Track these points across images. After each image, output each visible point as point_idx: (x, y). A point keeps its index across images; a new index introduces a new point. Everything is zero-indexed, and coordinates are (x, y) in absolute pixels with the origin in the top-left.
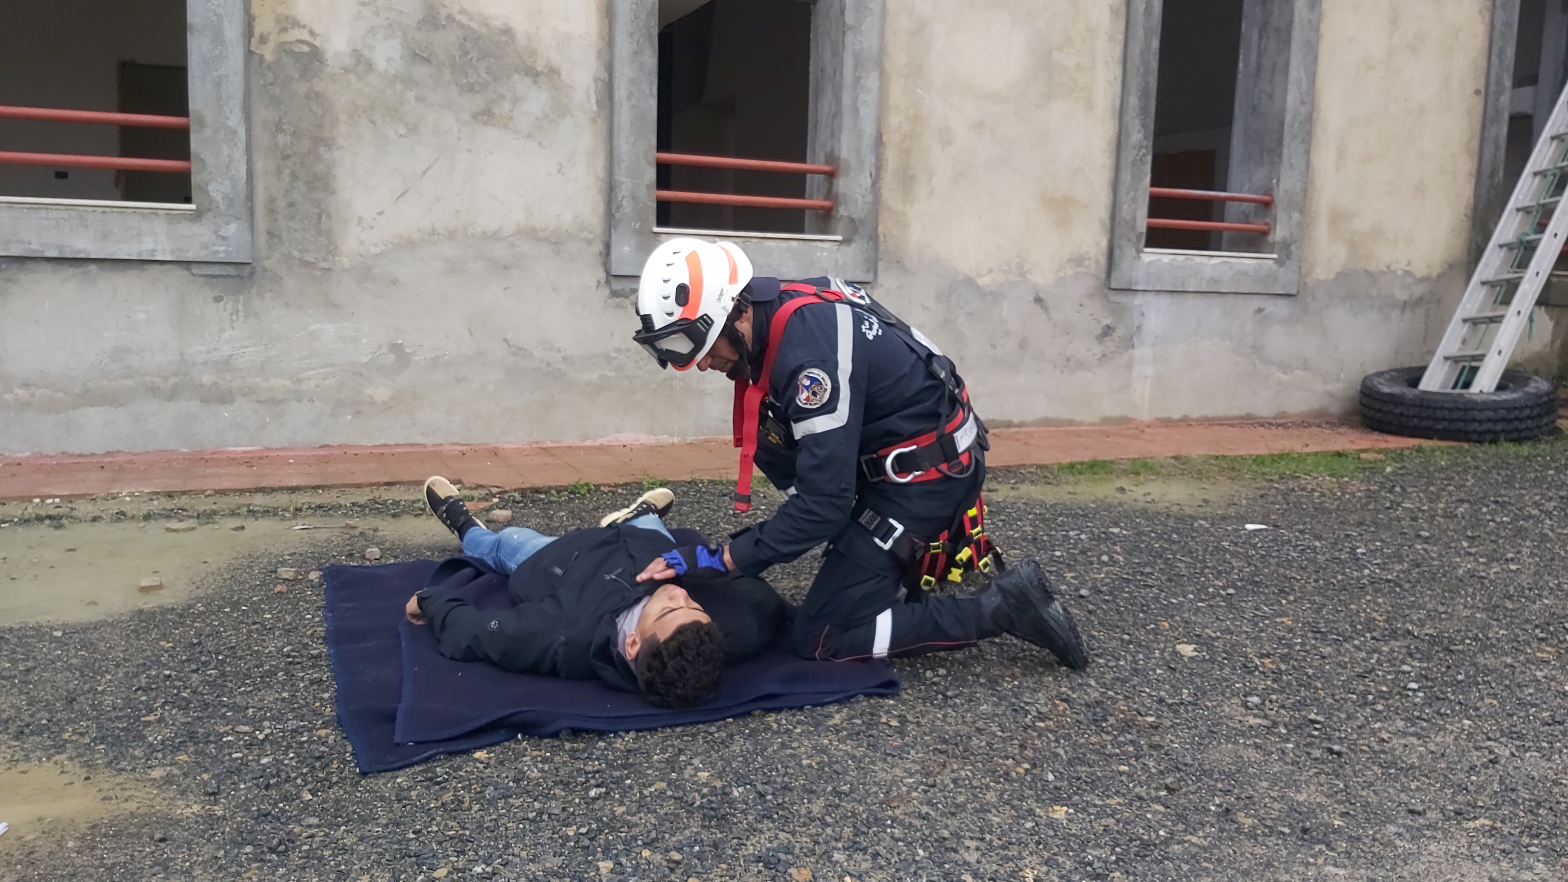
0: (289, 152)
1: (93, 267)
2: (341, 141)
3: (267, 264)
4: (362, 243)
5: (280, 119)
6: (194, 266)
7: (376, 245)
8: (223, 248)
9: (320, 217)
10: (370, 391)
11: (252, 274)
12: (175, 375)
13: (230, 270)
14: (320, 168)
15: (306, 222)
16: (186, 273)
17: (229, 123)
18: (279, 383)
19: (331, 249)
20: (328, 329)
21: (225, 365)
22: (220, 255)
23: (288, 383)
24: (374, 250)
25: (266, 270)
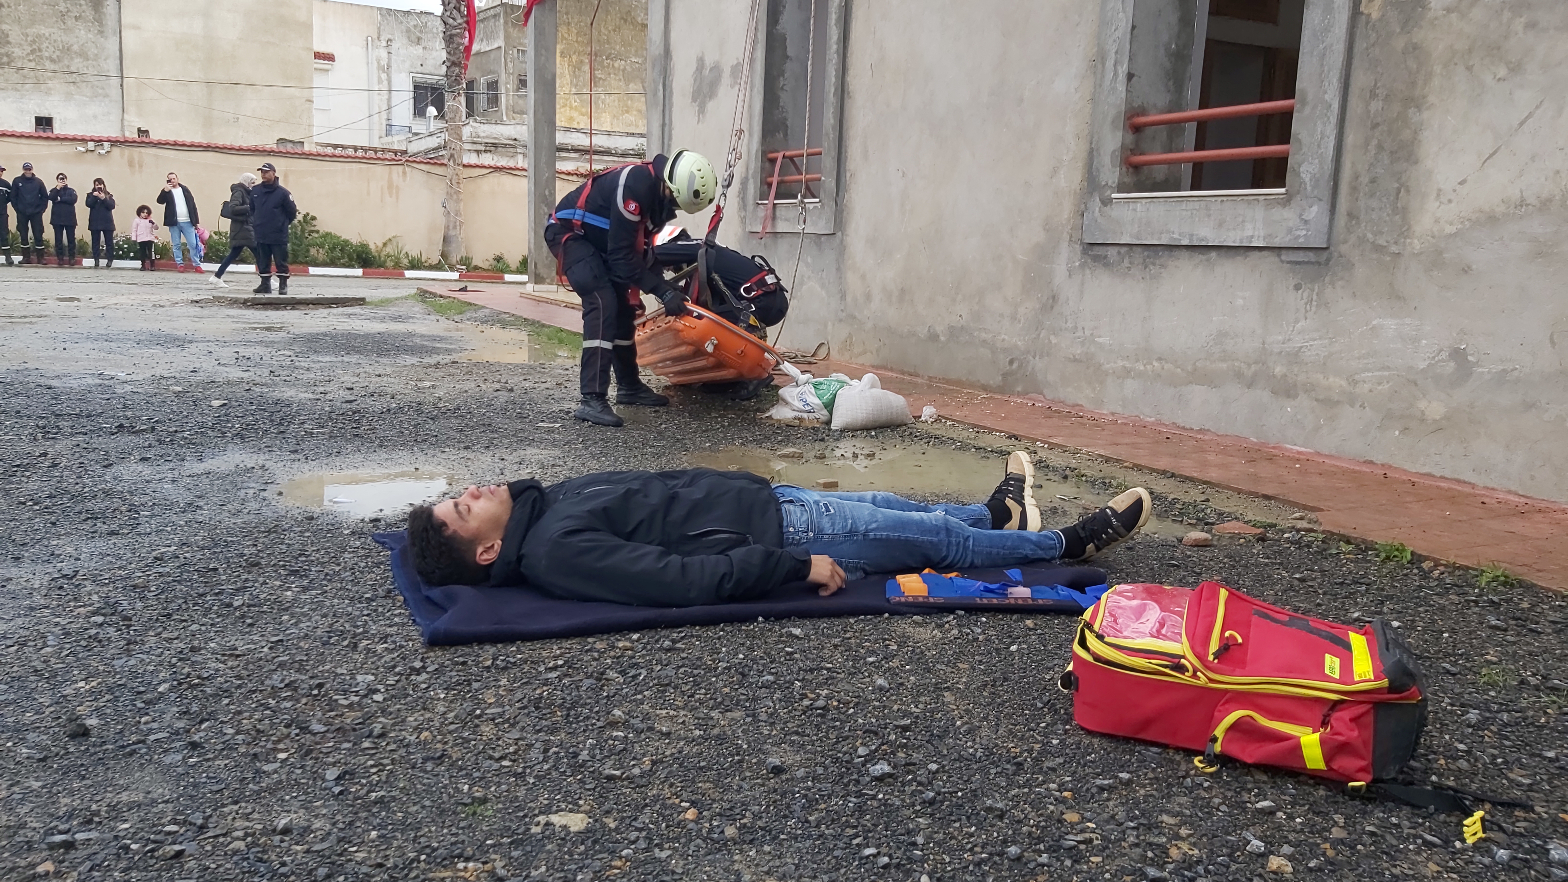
0: (1379, 120)
1: (1213, 254)
2: (1432, 99)
3: (1343, 248)
4: (1437, 221)
5: (1375, 85)
6: (1284, 252)
7: (1451, 224)
8: (1304, 232)
9: (1398, 191)
10: (1422, 405)
11: (1328, 260)
12: (1256, 363)
13: (1311, 256)
14: (1407, 134)
15: (1384, 200)
16: (1277, 259)
17: (1327, 97)
18: (1337, 382)
19: (1404, 231)
20: (1390, 324)
21: (1294, 357)
22: (1301, 240)
23: (1344, 383)
24: (1450, 229)
25: (1341, 256)
